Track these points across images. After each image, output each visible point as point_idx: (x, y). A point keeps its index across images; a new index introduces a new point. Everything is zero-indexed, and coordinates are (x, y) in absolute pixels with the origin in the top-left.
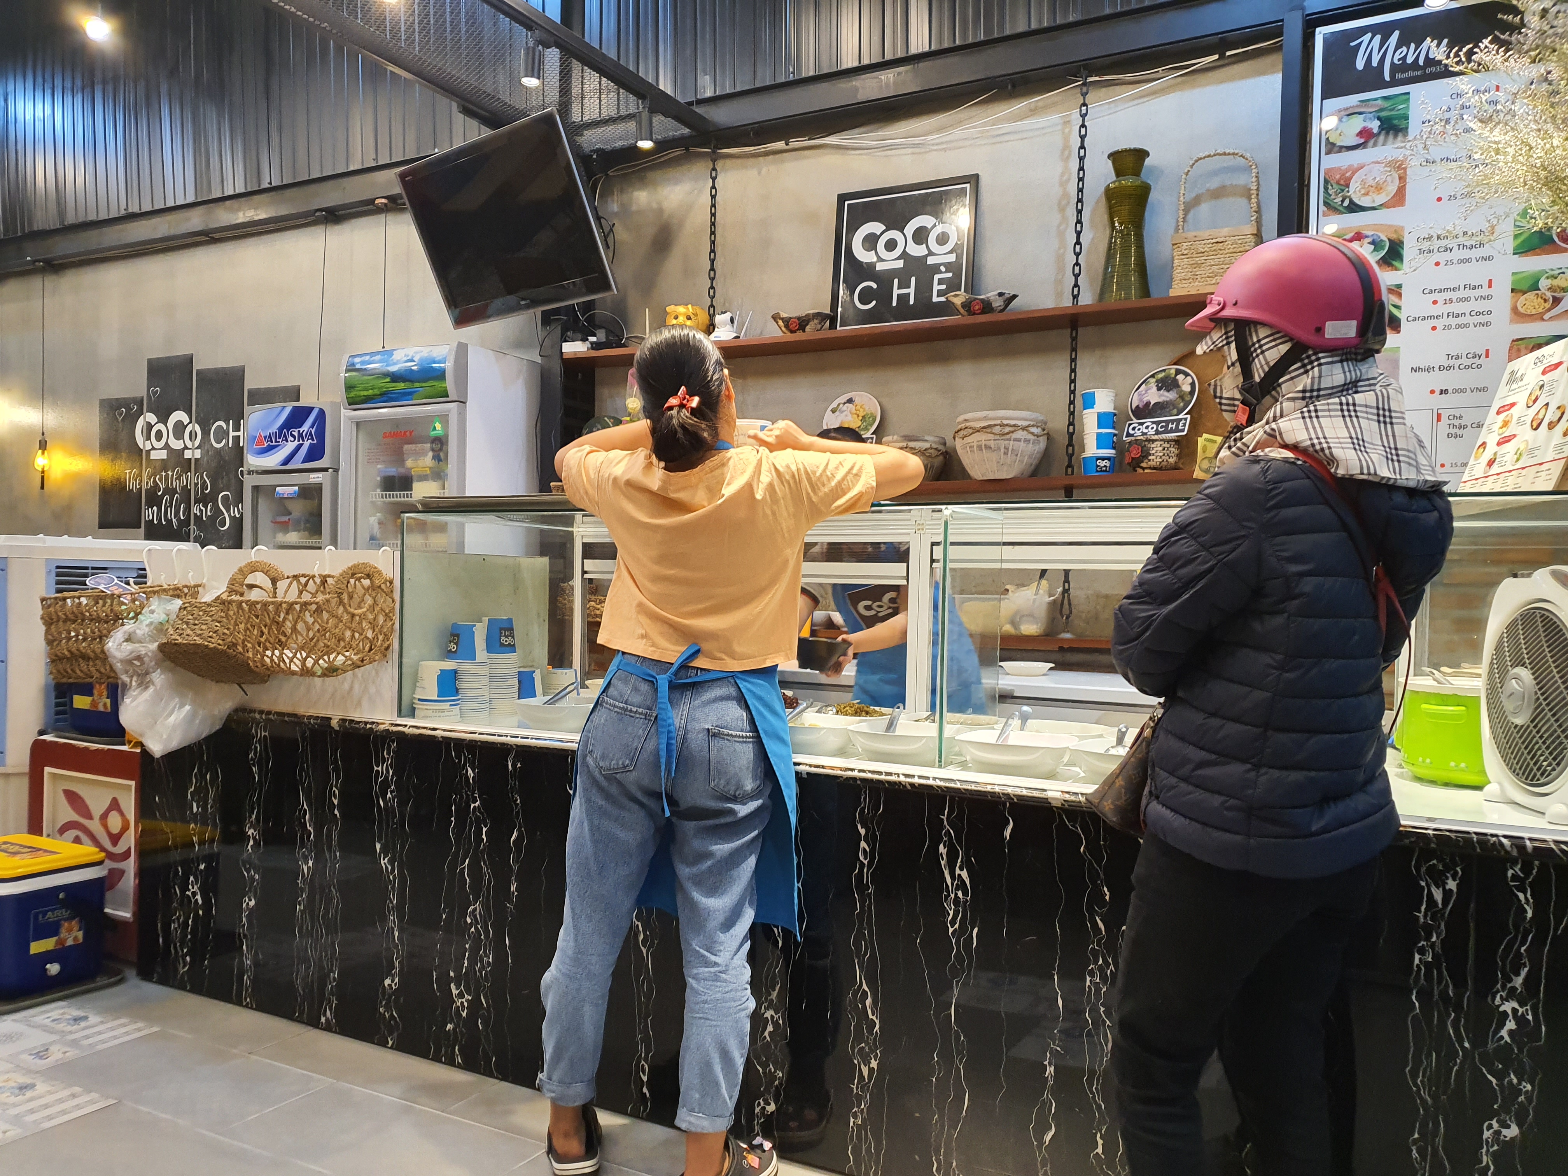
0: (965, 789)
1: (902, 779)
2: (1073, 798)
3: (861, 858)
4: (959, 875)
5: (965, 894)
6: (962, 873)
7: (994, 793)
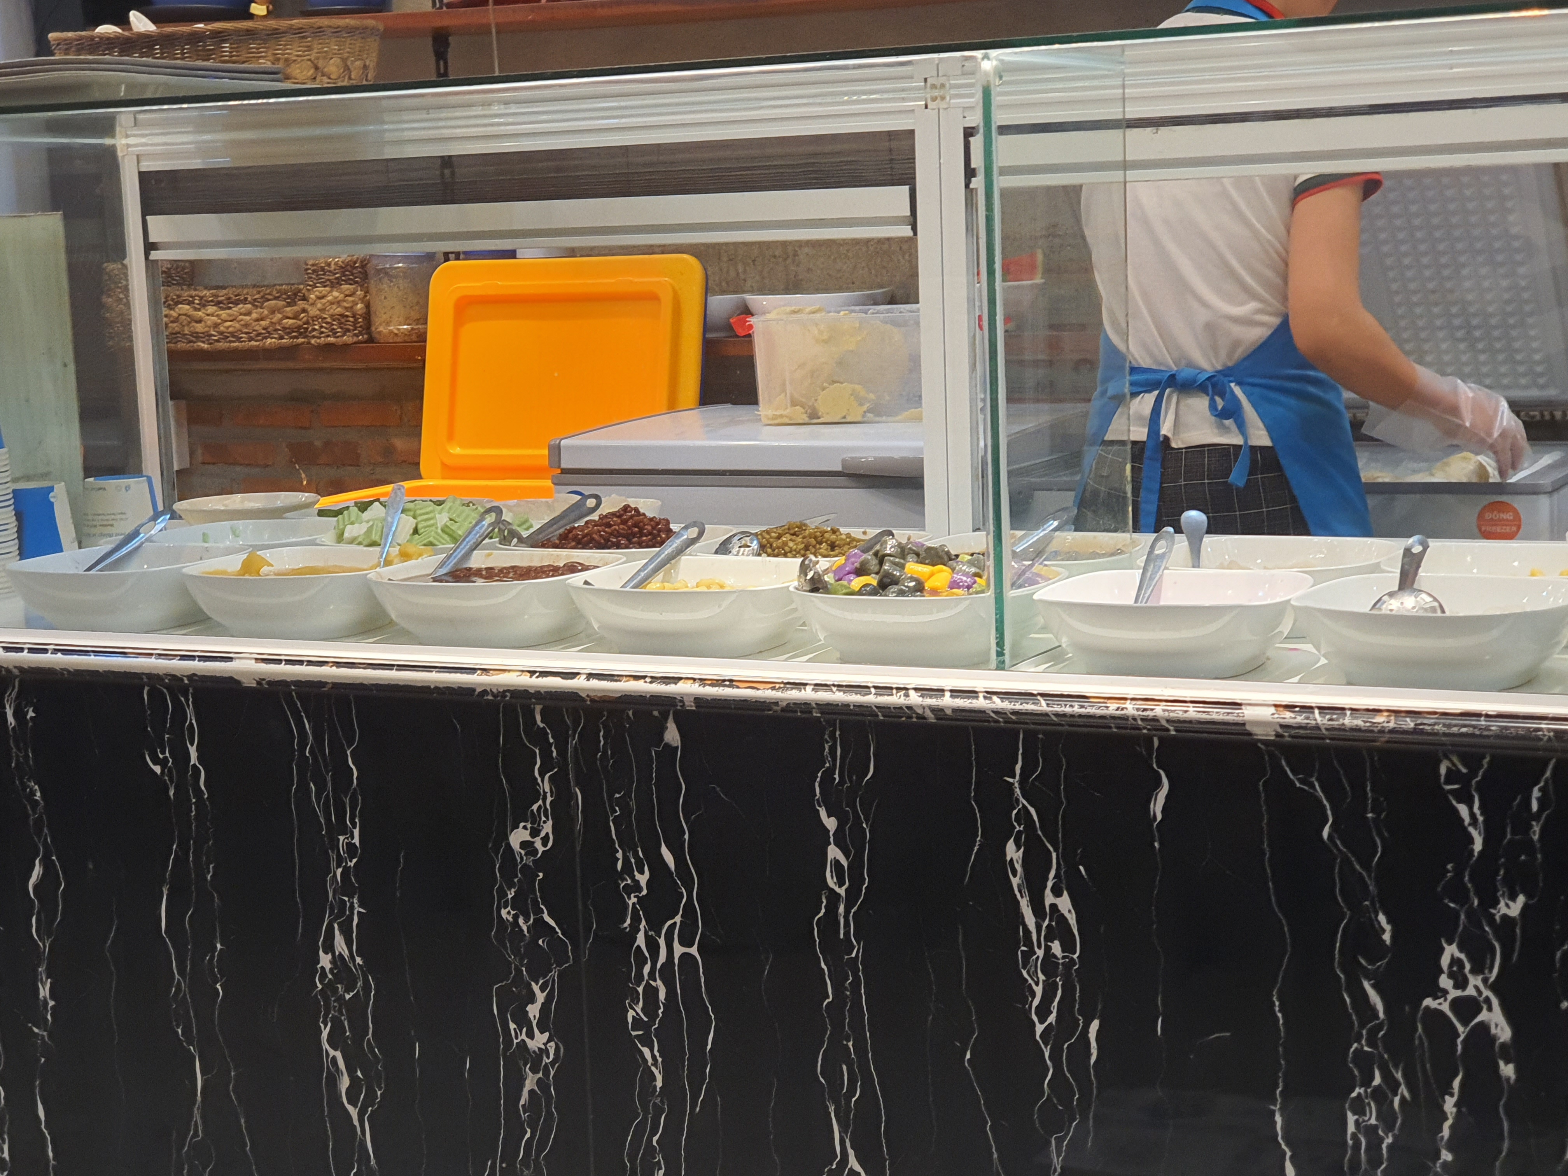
0: (1057, 715)
1: (914, 699)
2: (1300, 719)
3: (831, 882)
4: (1054, 907)
5: (1067, 947)
6: (1058, 901)
7: (1125, 718)
